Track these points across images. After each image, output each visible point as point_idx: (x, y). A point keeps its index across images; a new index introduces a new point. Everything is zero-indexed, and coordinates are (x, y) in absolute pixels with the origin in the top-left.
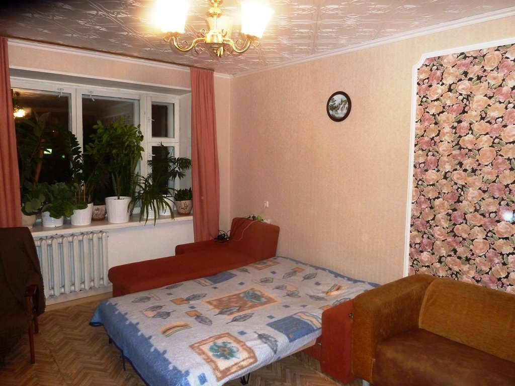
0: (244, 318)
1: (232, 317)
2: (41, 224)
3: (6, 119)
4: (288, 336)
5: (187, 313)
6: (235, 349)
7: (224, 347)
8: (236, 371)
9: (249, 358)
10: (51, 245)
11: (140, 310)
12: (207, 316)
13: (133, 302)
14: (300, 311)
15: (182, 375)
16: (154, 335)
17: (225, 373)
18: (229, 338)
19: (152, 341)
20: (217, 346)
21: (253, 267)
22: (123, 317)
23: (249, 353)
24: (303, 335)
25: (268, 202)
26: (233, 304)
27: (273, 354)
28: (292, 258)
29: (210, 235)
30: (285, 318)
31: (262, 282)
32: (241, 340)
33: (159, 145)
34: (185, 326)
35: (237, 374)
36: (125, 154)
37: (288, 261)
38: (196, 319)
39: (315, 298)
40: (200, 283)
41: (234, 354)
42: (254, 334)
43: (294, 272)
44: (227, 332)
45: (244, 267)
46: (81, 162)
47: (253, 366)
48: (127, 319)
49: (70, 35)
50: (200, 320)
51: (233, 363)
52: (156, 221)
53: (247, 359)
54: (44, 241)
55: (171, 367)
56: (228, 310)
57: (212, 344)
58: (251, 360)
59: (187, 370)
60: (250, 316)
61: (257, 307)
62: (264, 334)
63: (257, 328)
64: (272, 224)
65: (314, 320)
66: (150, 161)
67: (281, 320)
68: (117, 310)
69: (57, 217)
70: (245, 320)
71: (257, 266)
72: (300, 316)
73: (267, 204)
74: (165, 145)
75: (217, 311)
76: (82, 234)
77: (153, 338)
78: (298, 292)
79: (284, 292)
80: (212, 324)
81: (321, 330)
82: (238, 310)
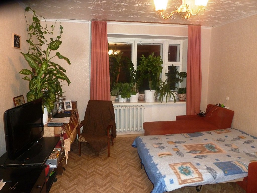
0: (202, 157)
1: (195, 155)
2: (118, 100)
3: (105, 56)
4: (224, 172)
5: (173, 149)
6: (192, 171)
7: (186, 169)
8: (190, 183)
9: (199, 178)
10: (121, 109)
11: (152, 143)
12: (182, 152)
13: (149, 139)
14: (236, 160)
15: (162, 177)
16: (155, 156)
17: (184, 182)
18: (190, 165)
19: (153, 158)
20: (182, 168)
21: (215, 131)
22: (144, 145)
23: (199, 175)
24: (234, 174)
25: (228, 97)
26: (198, 149)
27: (213, 179)
28: (240, 130)
29: (195, 112)
30: (226, 162)
31: (218, 140)
32: (197, 168)
33: (171, 65)
34: (170, 155)
35: (190, 184)
36: (154, 70)
37: (237, 131)
38: (176, 152)
39: (249, 155)
40: (184, 136)
41: (191, 174)
42: (205, 166)
43: (239, 138)
44: (190, 162)
45: (209, 131)
46: (134, 74)
47: (200, 182)
48: (145, 146)
49: (130, 17)
50: (178, 153)
51: (189, 178)
52: (167, 103)
53: (197, 178)
54: (118, 108)
55: (158, 172)
56: (195, 151)
57: (180, 166)
58: (200, 179)
59: (165, 175)
60: (206, 157)
61: (211, 153)
62: (210, 168)
63: (207, 164)
64: (230, 109)
65: (244, 167)
66: (167, 73)
67: (222, 162)
68: (142, 141)
69: (124, 98)
70: (202, 158)
71: (217, 131)
72: (235, 163)
73: (228, 98)
74: (174, 65)
75: (189, 151)
76: (134, 106)
77: (154, 157)
78: (239, 150)
79: (230, 148)
80: (183, 156)
81: (247, 173)
82: (200, 152)
